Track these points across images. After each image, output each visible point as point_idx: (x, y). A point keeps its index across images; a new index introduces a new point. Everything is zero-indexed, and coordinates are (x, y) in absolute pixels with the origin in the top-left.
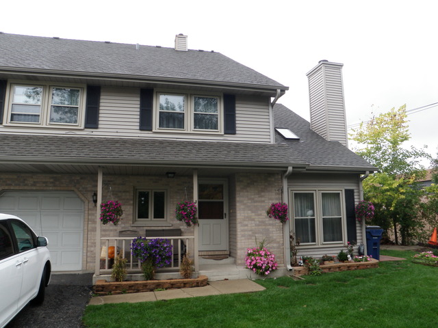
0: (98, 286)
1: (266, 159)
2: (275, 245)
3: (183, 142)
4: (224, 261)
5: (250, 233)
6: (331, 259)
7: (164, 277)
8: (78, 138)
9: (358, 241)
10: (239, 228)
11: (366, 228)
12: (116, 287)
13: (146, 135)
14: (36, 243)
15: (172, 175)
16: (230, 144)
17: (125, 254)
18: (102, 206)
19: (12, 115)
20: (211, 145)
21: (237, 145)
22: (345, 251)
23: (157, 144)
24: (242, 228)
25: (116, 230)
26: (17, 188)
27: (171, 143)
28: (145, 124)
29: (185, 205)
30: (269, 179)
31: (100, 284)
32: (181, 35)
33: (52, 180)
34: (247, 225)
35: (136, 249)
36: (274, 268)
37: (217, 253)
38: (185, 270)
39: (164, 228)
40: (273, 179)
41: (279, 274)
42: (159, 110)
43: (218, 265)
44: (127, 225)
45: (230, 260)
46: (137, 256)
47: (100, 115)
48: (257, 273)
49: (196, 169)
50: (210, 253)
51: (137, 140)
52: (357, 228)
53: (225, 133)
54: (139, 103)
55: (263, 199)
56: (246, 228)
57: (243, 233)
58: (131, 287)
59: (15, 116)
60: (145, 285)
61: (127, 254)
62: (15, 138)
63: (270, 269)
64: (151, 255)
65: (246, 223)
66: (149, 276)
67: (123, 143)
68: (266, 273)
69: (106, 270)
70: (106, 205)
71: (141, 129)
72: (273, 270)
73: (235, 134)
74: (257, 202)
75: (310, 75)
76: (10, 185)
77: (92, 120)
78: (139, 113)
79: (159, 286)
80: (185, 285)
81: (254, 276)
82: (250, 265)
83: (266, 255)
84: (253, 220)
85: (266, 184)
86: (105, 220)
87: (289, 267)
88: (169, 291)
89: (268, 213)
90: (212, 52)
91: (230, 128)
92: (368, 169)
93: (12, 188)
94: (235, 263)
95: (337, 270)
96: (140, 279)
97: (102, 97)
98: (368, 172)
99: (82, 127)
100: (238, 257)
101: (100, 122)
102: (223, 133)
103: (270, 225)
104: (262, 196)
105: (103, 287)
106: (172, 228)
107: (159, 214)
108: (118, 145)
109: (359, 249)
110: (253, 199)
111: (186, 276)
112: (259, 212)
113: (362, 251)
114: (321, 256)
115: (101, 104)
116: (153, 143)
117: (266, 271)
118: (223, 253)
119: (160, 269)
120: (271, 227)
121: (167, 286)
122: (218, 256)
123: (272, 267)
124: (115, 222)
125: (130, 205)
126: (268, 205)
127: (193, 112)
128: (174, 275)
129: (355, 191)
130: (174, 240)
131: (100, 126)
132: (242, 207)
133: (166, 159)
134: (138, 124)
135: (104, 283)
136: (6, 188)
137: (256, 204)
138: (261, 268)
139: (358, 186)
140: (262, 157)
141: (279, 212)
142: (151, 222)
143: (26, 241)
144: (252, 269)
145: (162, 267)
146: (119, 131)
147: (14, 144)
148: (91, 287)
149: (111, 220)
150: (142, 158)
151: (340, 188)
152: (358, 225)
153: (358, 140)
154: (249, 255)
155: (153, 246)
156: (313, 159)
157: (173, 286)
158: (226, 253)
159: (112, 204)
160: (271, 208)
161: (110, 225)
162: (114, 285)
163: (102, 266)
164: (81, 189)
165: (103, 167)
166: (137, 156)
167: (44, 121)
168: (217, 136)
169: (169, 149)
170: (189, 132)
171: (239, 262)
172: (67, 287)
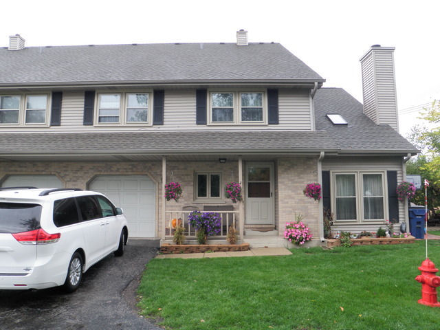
0: (163, 247)
1: (301, 146)
2: (313, 220)
3: (232, 133)
4: (269, 233)
5: (290, 209)
6: (369, 235)
7: (214, 243)
8: (148, 134)
9: (400, 219)
10: (280, 205)
11: (409, 208)
12: (176, 248)
13: (202, 128)
14: (115, 212)
15: (224, 161)
16: (272, 133)
17: (185, 225)
18: (166, 187)
19: (100, 118)
20: (256, 134)
21: (279, 134)
22: (384, 228)
23: (210, 136)
24: (283, 205)
25: (180, 206)
26: (105, 173)
27: (221, 134)
28: (201, 119)
29: (231, 186)
30: (308, 163)
31: (165, 245)
32: (242, 30)
33: (130, 167)
34: (287, 203)
35: (192, 220)
36: (308, 239)
37: (264, 226)
38: (231, 238)
39: (219, 205)
40: (311, 163)
41: (313, 244)
42: (211, 107)
43: (263, 236)
44: (189, 202)
45: (274, 232)
46: (193, 226)
47: (165, 114)
48: (293, 242)
49: (241, 155)
50: (258, 226)
51: (194, 133)
52: (400, 207)
53: (269, 124)
54: (195, 101)
55: (302, 180)
56: (286, 205)
57: (284, 209)
58: (187, 248)
59: (102, 119)
60: (198, 248)
61: (186, 225)
62: (102, 135)
63: (304, 240)
64: (203, 225)
65: (286, 200)
66: (202, 242)
67: (183, 135)
68: (301, 243)
69: (170, 236)
70: (169, 186)
71: (197, 124)
72: (306, 241)
73: (278, 124)
74: (296, 182)
75: (363, 60)
76: (101, 171)
77: (159, 118)
78: (195, 110)
79: (209, 249)
80: (229, 249)
81: (291, 245)
82: (287, 236)
83: (301, 228)
84: (293, 198)
85: (305, 167)
86: (168, 197)
87: (323, 239)
88: (216, 253)
89: (305, 192)
90: (272, 43)
91: (274, 118)
92: (410, 151)
93: (102, 173)
94: (278, 235)
95: (369, 243)
96: (195, 244)
97: (165, 99)
98: (409, 155)
99: (151, 124)
100: (280, 230)
101: (165, 120)
102: (267, 124)
103: (309, 202)
104: (301, 178)
105: (166, 248)
106: (225, 205)
107: (215, 193)
108: (178, 138)
109: (401, 227)
110: (293, 180)
111: (232, 242)
112: (299, 192)
113: (404, 229)
114: (360, 232)
115: (165, 105)
116: (206, 134)
117: (302, 241)
118: (270, 226)
119: (212, 237)
120: (309, 204)
121: (215, 249)
122: (263, 229)
123: (306, 238)
124: (176, 199)
125: (191, 186)
126: (304, 185)
127: (241, 107)
128: (223, 242)
129: (398, 172)
130: (223, 213)
131: (165, 123)
132: (284, 187)
133: (215, 148)
134: (195, 119)
135: (168, 245)
136: (98, 173)
137: (295, 184)
138: (295, 238)
139: (402, 168)
140: (297, 144)
141: (312, 192)
142: (209, 200)
143: (108, 211)
144: (288, 239)
145: (213, 235)
146: (180, 126)
147: (101, 140)
148: (159, 249)
149: (172, 197)
150: (195, 148)
151: (383, 170)
152: (400, 204)
153: (429, 119)
154: (288, 227)
155: (205, 218)
156: (355, 143)
157: (219, 249)
158: (272, 226)
159: (173, 185)
160: (307, 188)
161: (172, 201)
162: (174, 247)
163: (167, 233)
164: (152, 173)
165: (166, 156)
166: (192, 147)
167: (123, 121)
168: (262, 126)
169: (219, 139)
170: (238, 124)
171: (280, 233)
172: (141, 247)
